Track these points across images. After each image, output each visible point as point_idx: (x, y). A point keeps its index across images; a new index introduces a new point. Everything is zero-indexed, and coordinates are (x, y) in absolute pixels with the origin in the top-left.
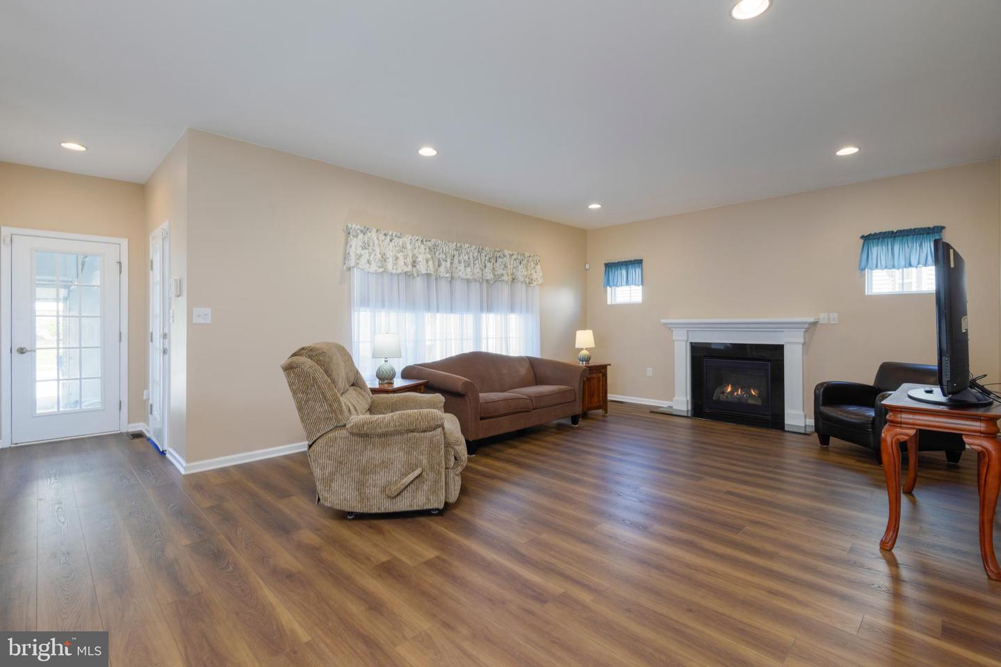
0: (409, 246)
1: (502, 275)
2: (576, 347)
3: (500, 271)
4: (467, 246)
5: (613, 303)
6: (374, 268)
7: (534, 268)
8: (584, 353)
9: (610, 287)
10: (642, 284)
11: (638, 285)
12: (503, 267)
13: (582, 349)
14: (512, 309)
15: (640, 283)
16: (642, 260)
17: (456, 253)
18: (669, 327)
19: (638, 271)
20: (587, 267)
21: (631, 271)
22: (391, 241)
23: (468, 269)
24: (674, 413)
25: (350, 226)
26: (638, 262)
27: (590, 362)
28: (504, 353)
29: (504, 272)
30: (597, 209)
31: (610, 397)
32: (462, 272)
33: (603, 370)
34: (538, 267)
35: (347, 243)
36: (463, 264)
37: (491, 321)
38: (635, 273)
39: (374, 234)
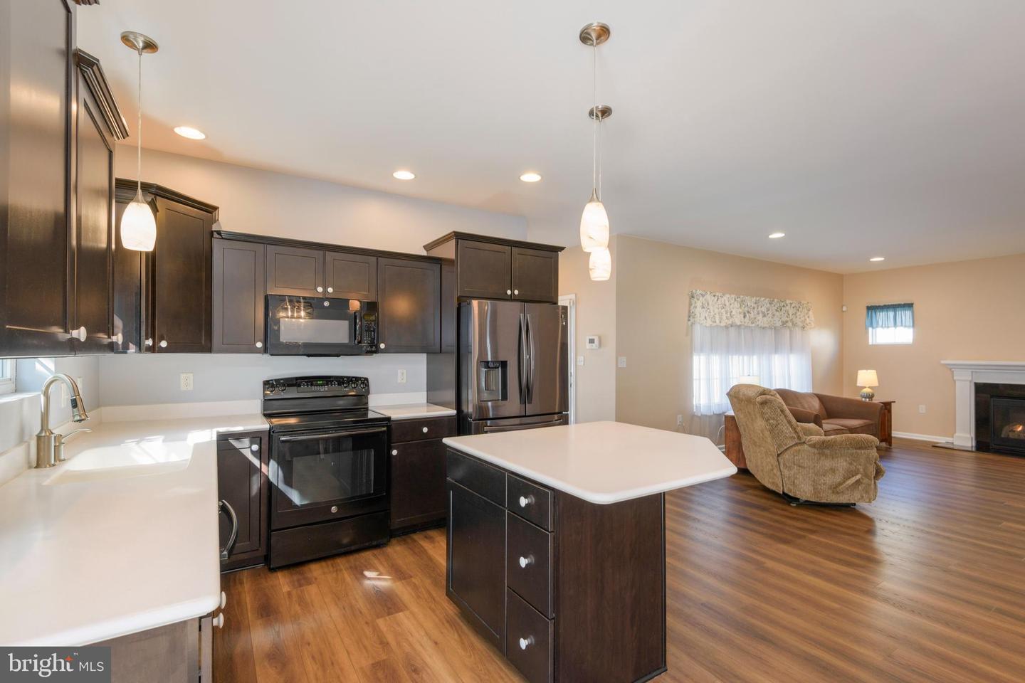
0: (727, 304)
1: (787, 322)
2: (858, 385)
3: (784, 319)
4: (762, 299)
5: (874, 343)
6: (709, 322)
7: (807, 314)
8: (867, 390)
9: (873, 328)
10: (913, 326)
11: (909, 327)
12: (786, 314)
13: (865, 387)
14: (791, 350)
15: (911, 325)
16: (912, 304)
17: (755, 306)
18: (951, 368)
19: (908, 313)
20: (844, 309)
21: (900, 313)
22: (717, 300)
23: (765, 319)
24: (955, 448)
25: (694, 291)
26: (909, 306)
27: (874, 399)
28: (787, 388)
29: (788, 319)
30: (881, 261)
31: (895, 434)
32: (762, 321)
33: (888, 407)
34: (811, 313)
35: (690, 304)
36: (761, 315)
37: (777, 360)
38: (905, 315)
39: (708, 297)
